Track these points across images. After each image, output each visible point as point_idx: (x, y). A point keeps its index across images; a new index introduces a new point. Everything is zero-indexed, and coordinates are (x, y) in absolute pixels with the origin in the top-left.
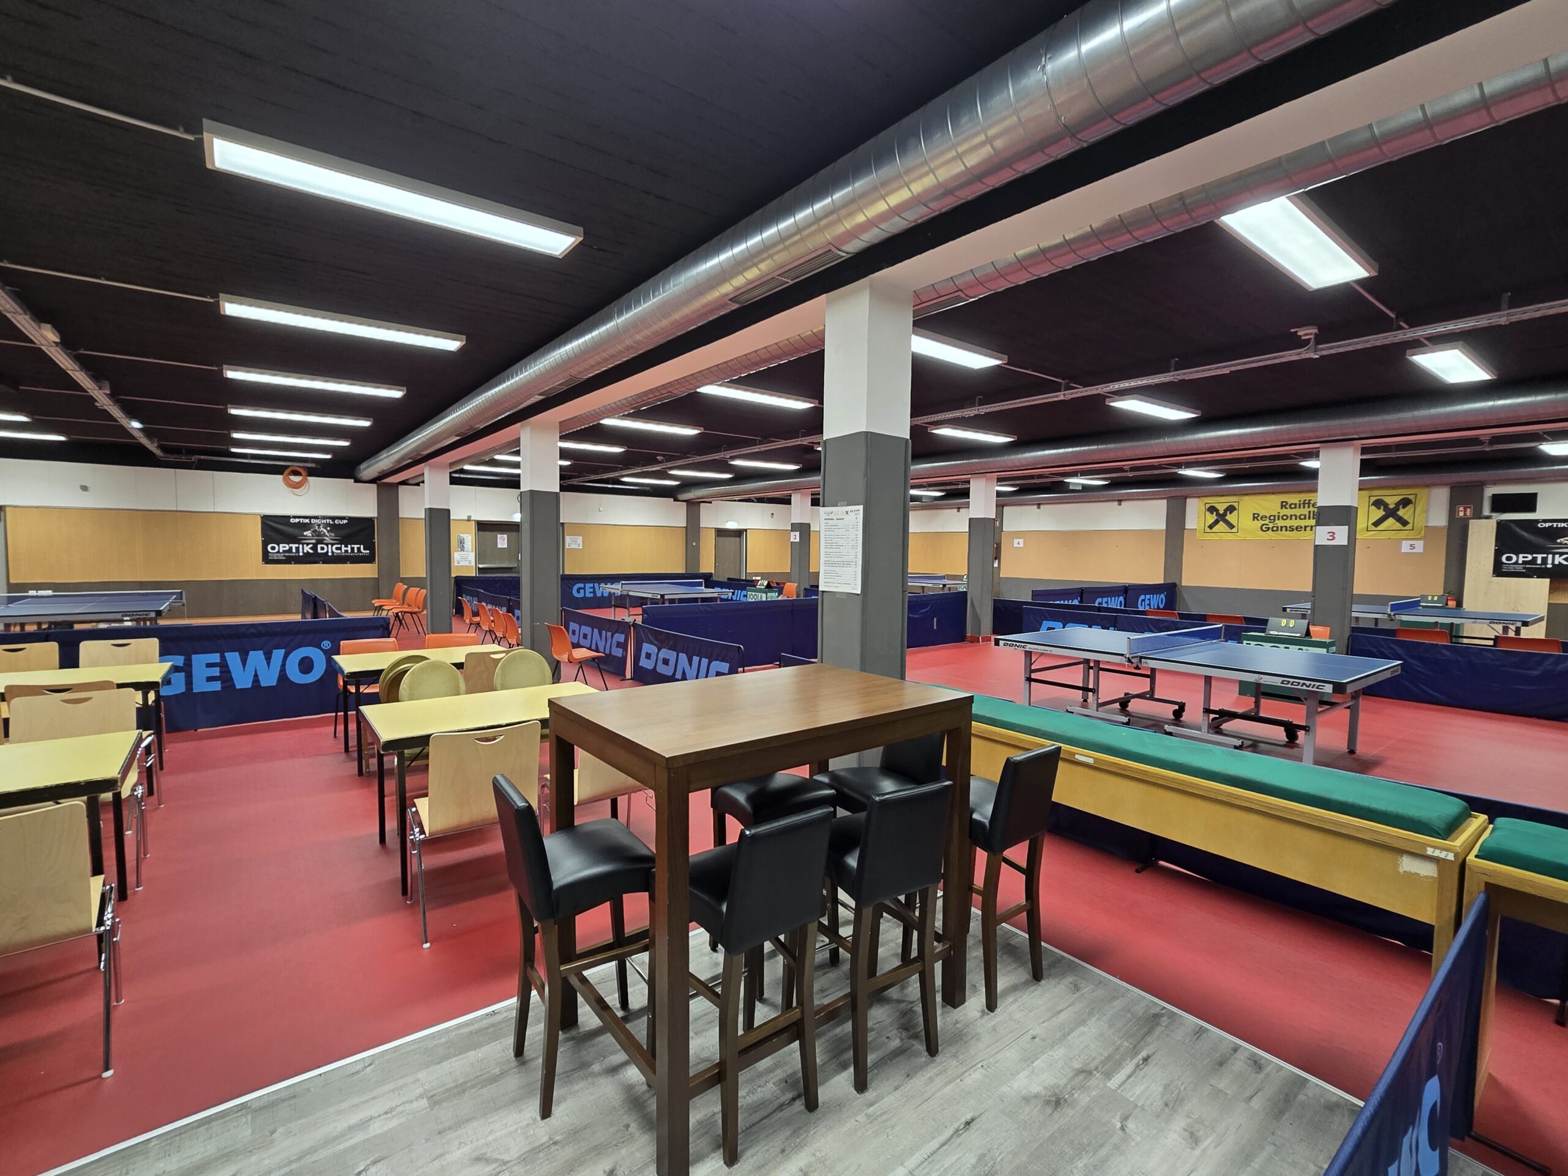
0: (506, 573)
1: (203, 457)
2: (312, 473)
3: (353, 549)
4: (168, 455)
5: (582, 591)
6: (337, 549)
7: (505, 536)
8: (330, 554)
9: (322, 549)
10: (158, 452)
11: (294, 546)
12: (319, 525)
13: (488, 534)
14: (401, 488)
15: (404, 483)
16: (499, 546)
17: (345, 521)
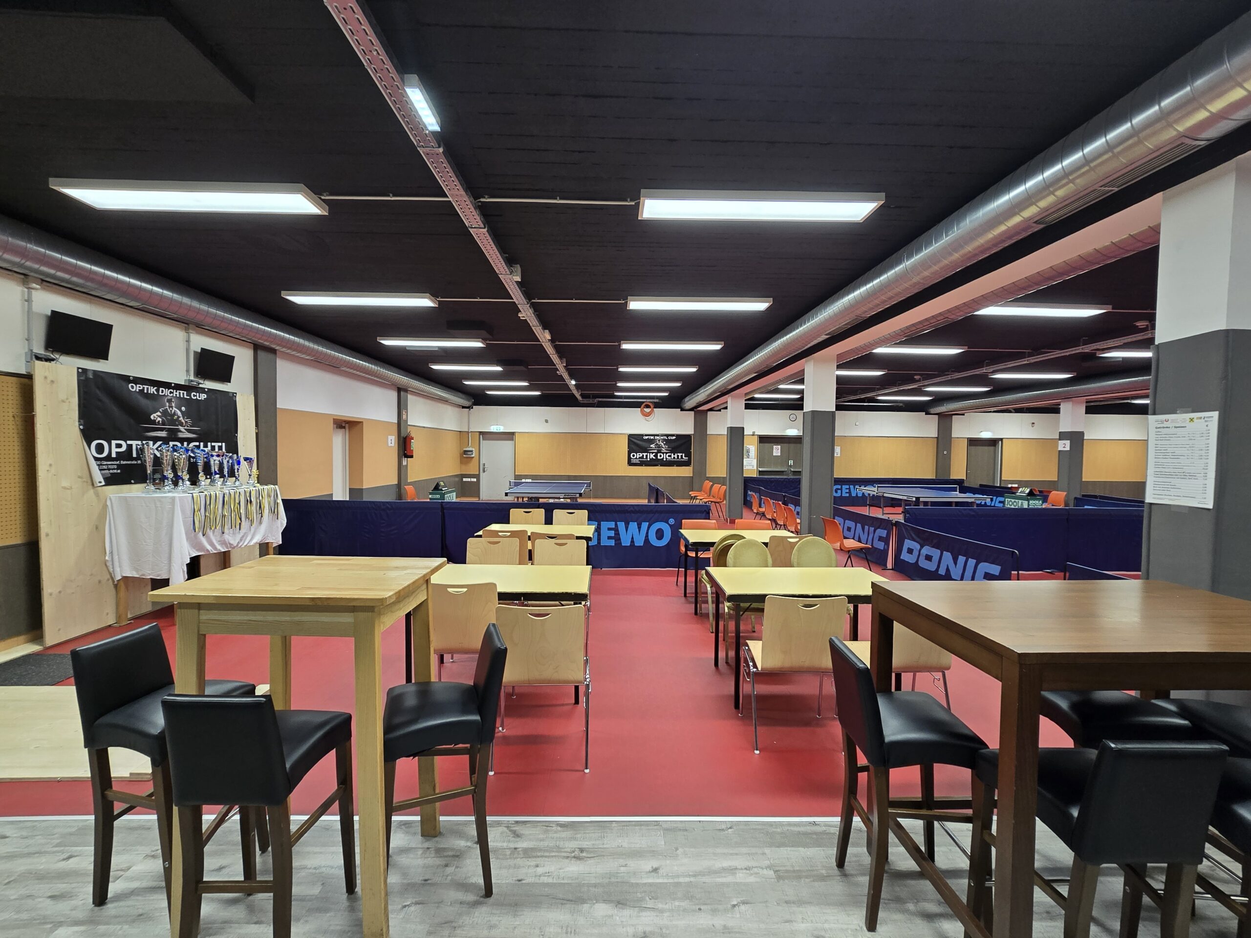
0: (779, 475)
1: (600, 399)
2: (657, 406)
3: (678, 456)
4: (584, 400)
5: (839, 491)
6: (669, 456)
7: (779, 447)
8: (665, 460)
9: (661, 456)
10: (579, 398)
11: (645, 454)
12: (659, 440)
13: (767, 445)
14: (709, 413)
15: (711, 410)
16: (774, 454)
17: (674, 438)
